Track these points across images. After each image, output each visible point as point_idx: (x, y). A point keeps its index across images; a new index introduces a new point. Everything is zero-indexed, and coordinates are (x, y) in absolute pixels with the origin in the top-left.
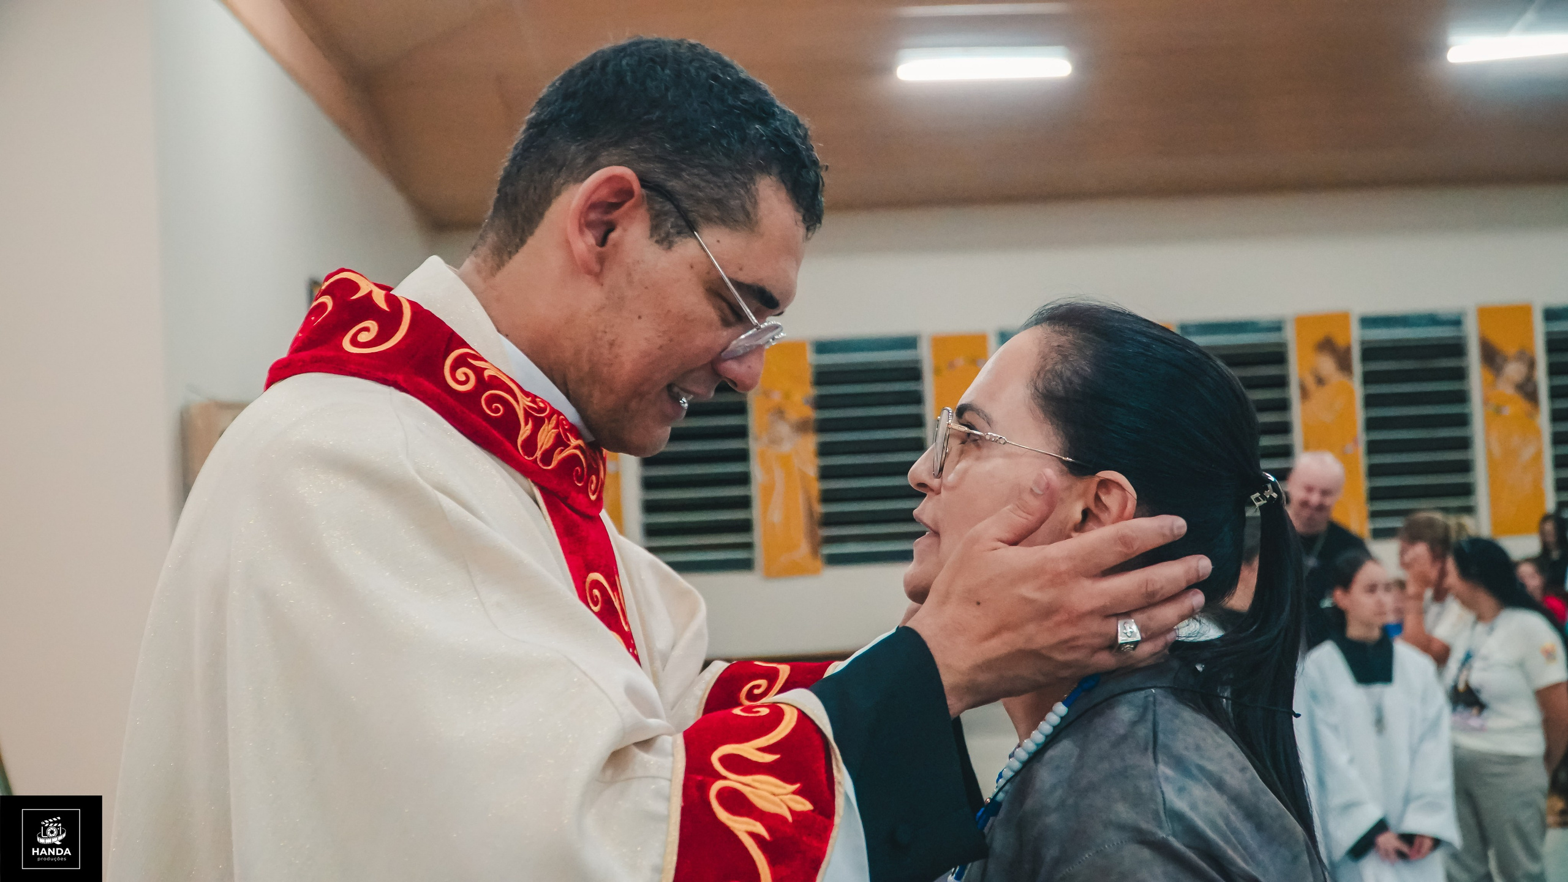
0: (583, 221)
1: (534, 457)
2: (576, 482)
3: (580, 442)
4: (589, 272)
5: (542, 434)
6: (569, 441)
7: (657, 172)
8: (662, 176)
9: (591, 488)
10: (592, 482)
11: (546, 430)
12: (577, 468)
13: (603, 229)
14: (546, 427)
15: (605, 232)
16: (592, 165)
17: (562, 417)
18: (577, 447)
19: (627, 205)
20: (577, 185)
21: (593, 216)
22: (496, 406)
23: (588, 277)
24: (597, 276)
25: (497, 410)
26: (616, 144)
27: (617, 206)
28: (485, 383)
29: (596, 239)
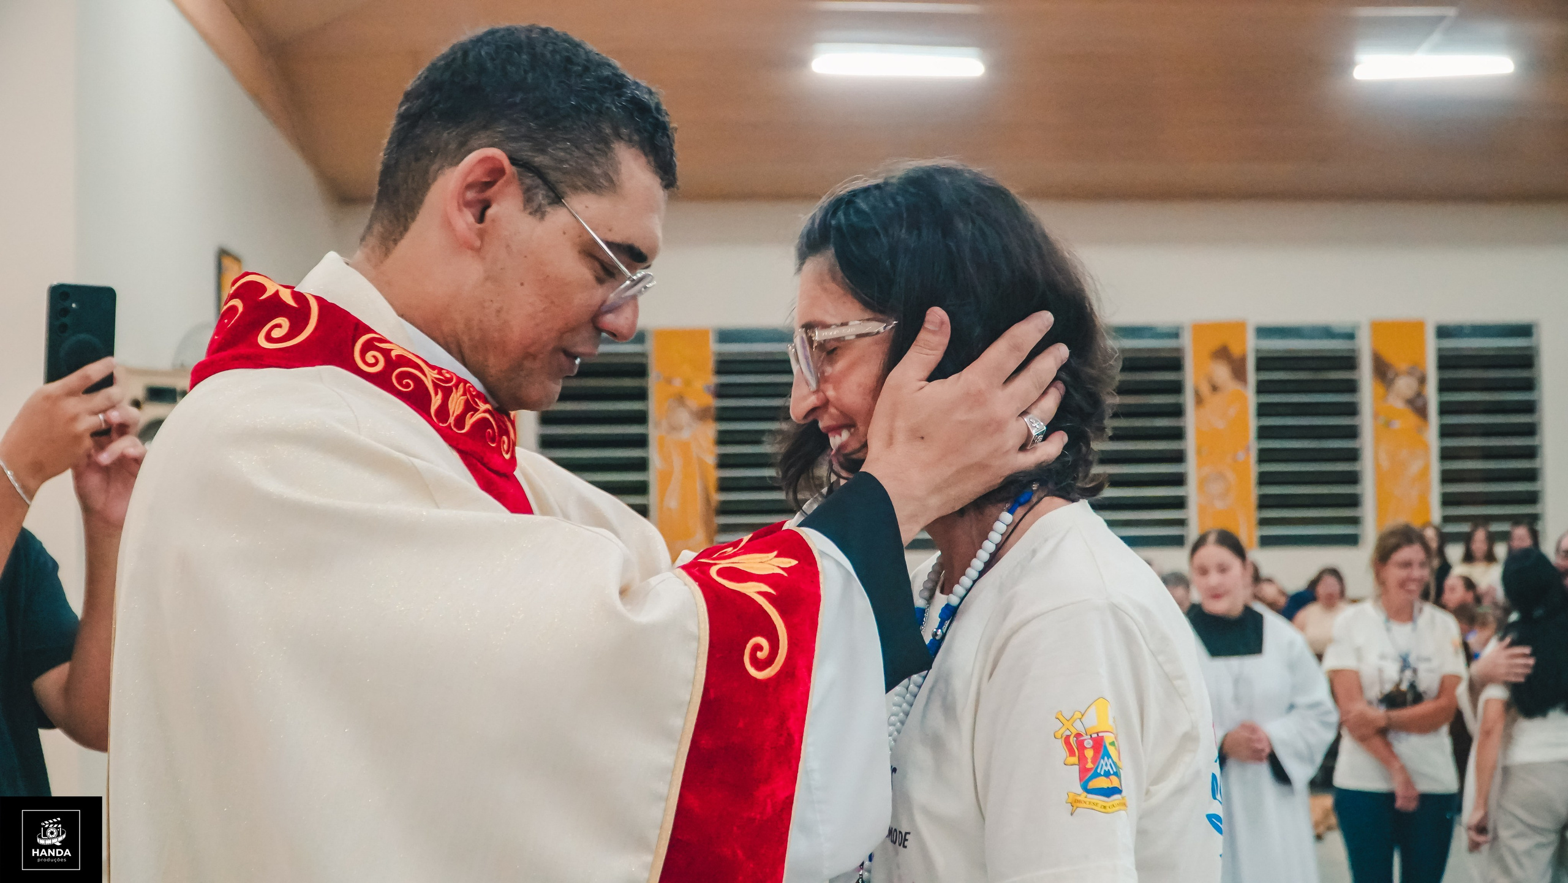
0: (461, 202)
1: (448, 423)
2: (489, 443)
3: (488, 406)
4: (472, 248)
5: (452, 402)
6: (478, 406)
7: (526, 152)
8: (530, 154)
9: (504, 448)
10: (504, 442)
11: (455, 397)
12: (489, 430)
13: (479, 207)
14: (455, 395)
15: (482, 210)
16: (464, 149)
17: (468, 385)
18: (486, 411)
19: (499, 183)
20: (452, 169)
21: (470, 195)
22: (407, 382)
23: (470, 252)
24: (478, 250)
25: (407, 386)
26: (485, 127)
27: (489, 185)
28: (393, 362)
29: (474, 216)
